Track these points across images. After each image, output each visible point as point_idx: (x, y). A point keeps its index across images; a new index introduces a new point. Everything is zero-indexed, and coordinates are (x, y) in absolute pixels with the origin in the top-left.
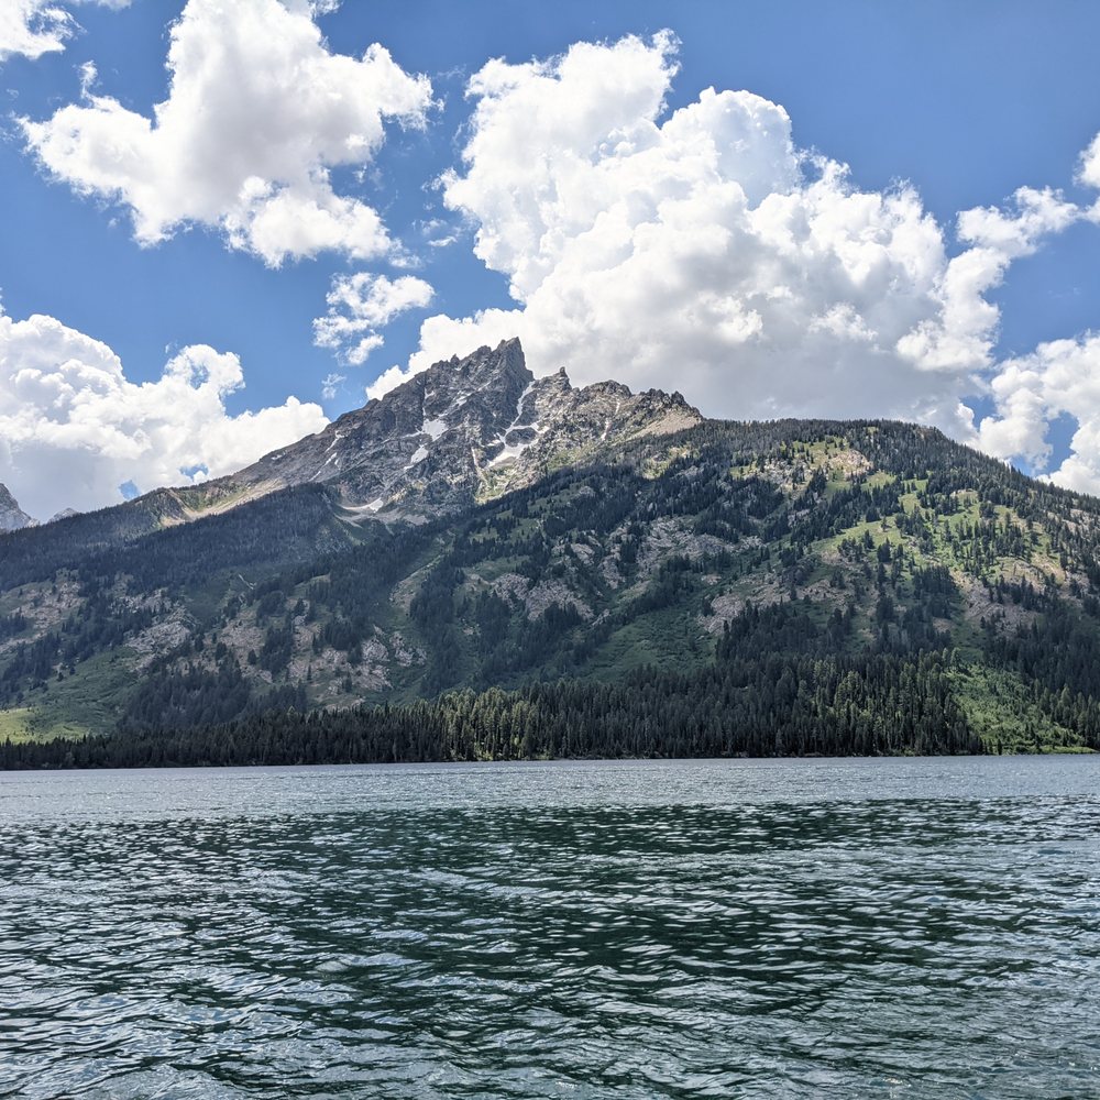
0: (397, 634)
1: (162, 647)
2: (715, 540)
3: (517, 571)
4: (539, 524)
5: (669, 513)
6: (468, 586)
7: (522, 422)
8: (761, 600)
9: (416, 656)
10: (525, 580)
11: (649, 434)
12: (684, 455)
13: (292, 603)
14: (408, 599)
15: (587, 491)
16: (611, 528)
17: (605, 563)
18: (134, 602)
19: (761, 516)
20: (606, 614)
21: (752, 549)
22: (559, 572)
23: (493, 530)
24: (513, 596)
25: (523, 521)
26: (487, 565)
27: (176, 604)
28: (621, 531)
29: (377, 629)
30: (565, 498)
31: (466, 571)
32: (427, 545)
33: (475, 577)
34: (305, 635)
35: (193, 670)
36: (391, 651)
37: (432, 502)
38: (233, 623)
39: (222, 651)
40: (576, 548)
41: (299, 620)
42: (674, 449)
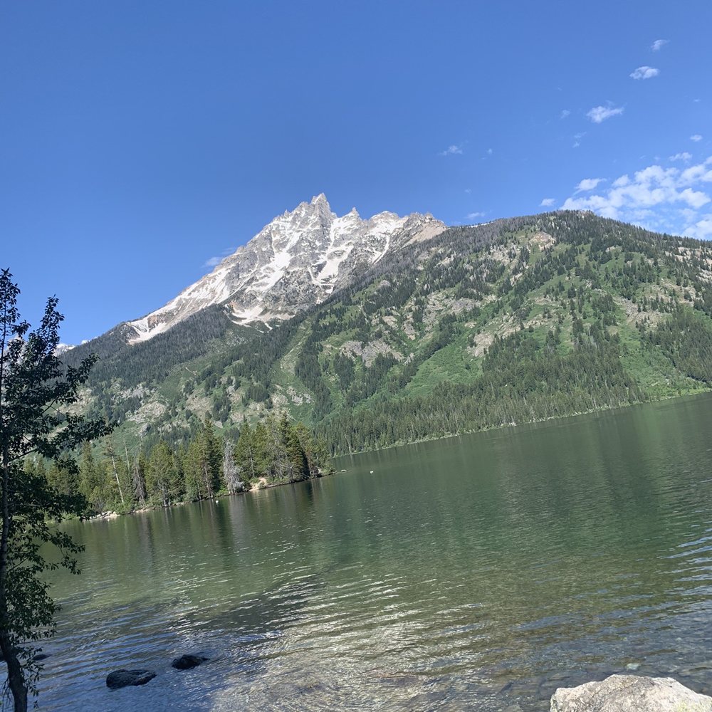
0: (290, 388)
1: (150, 417)
2: (469, 301)
3: (354, 339)
4: (360, 307)
5: (438, 288)
6: (325, 352)
7: (335, 245)
8: (503, 333)
9: (304, 399)
10: (359, 343)
11: (416, 242)
12: (440, 251)
13: (224, 379)
14: (292, 366)
15: (386, 283)
16: (404, 303)
17: (405, 325)
18: (126, 394)
19: (494, 281)
20: (412, 355)
21: (491, 302)
22: (379, 335)
23: (333, 316)
24: (354, 354)
25: (350, 307)
26: (335, 338)
27: (152, 391)
28: (411, 304)
29: (278, 386)
30: (373, 289)
31: (322, 343)
32: (295, 331)
33: (329, 346)
34: (236, 397)
35: (174, 428)
36: (289, 398)
37: (290, 304)
38: (191, 396)
39: (189, 414)
40: (386, 319)
41: (230, 389)
42: (433, 249)
